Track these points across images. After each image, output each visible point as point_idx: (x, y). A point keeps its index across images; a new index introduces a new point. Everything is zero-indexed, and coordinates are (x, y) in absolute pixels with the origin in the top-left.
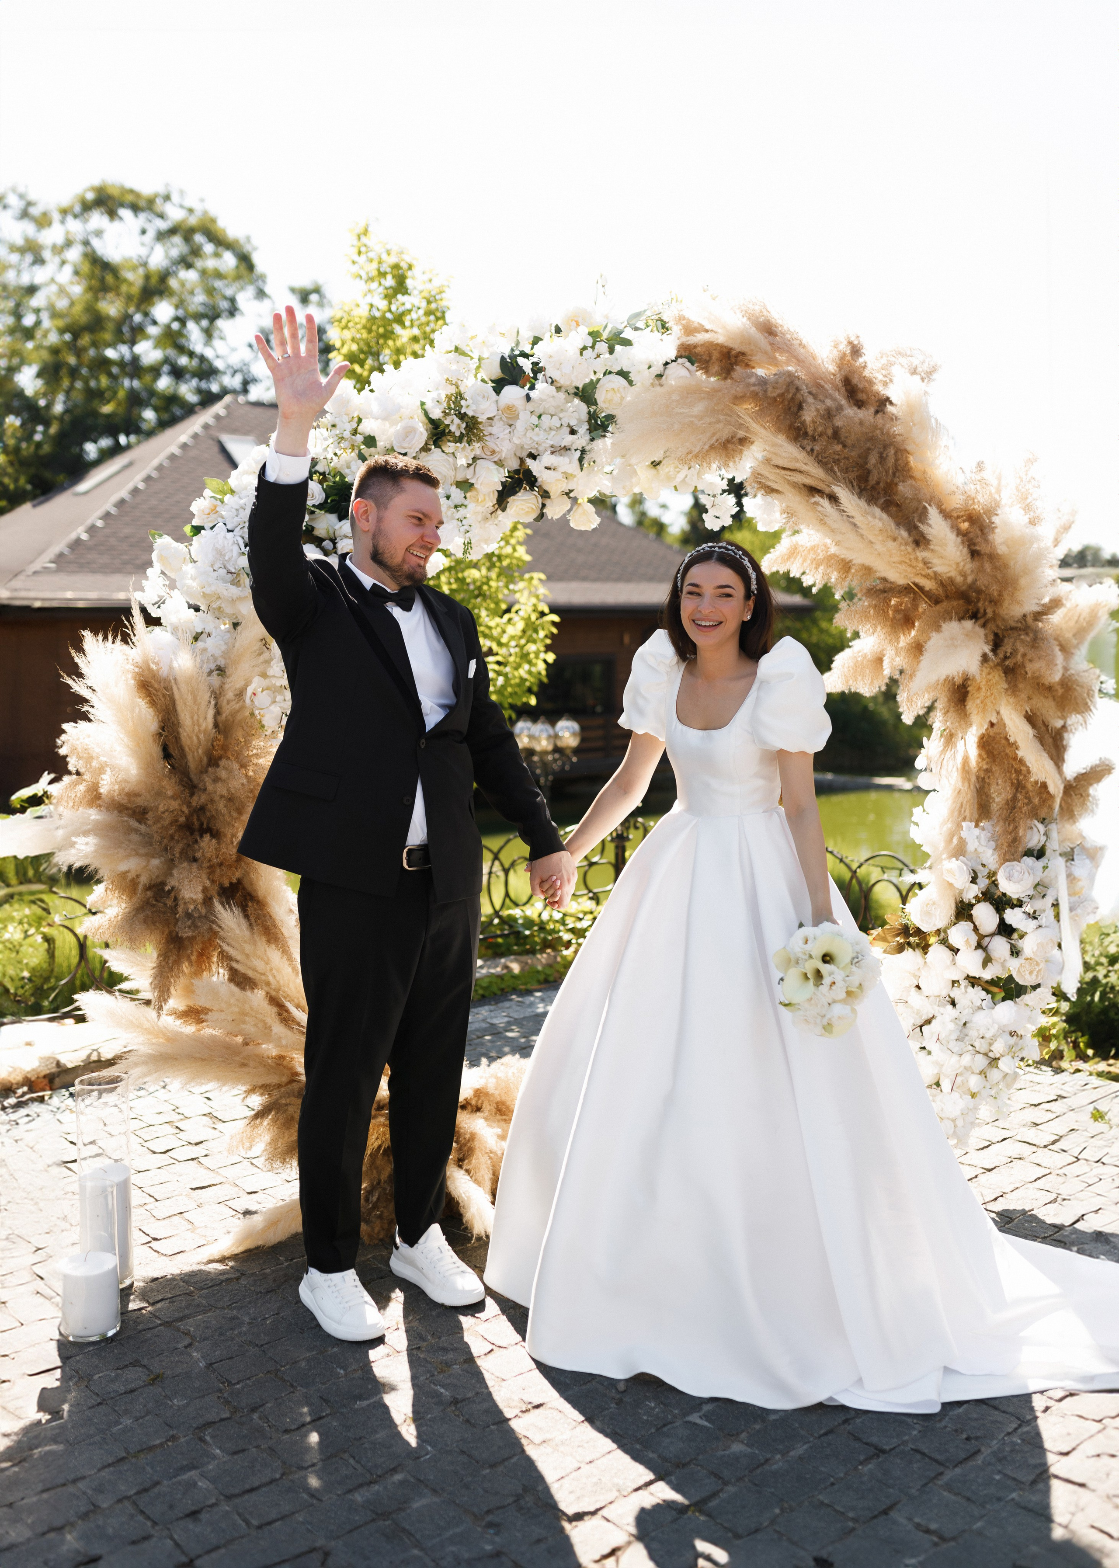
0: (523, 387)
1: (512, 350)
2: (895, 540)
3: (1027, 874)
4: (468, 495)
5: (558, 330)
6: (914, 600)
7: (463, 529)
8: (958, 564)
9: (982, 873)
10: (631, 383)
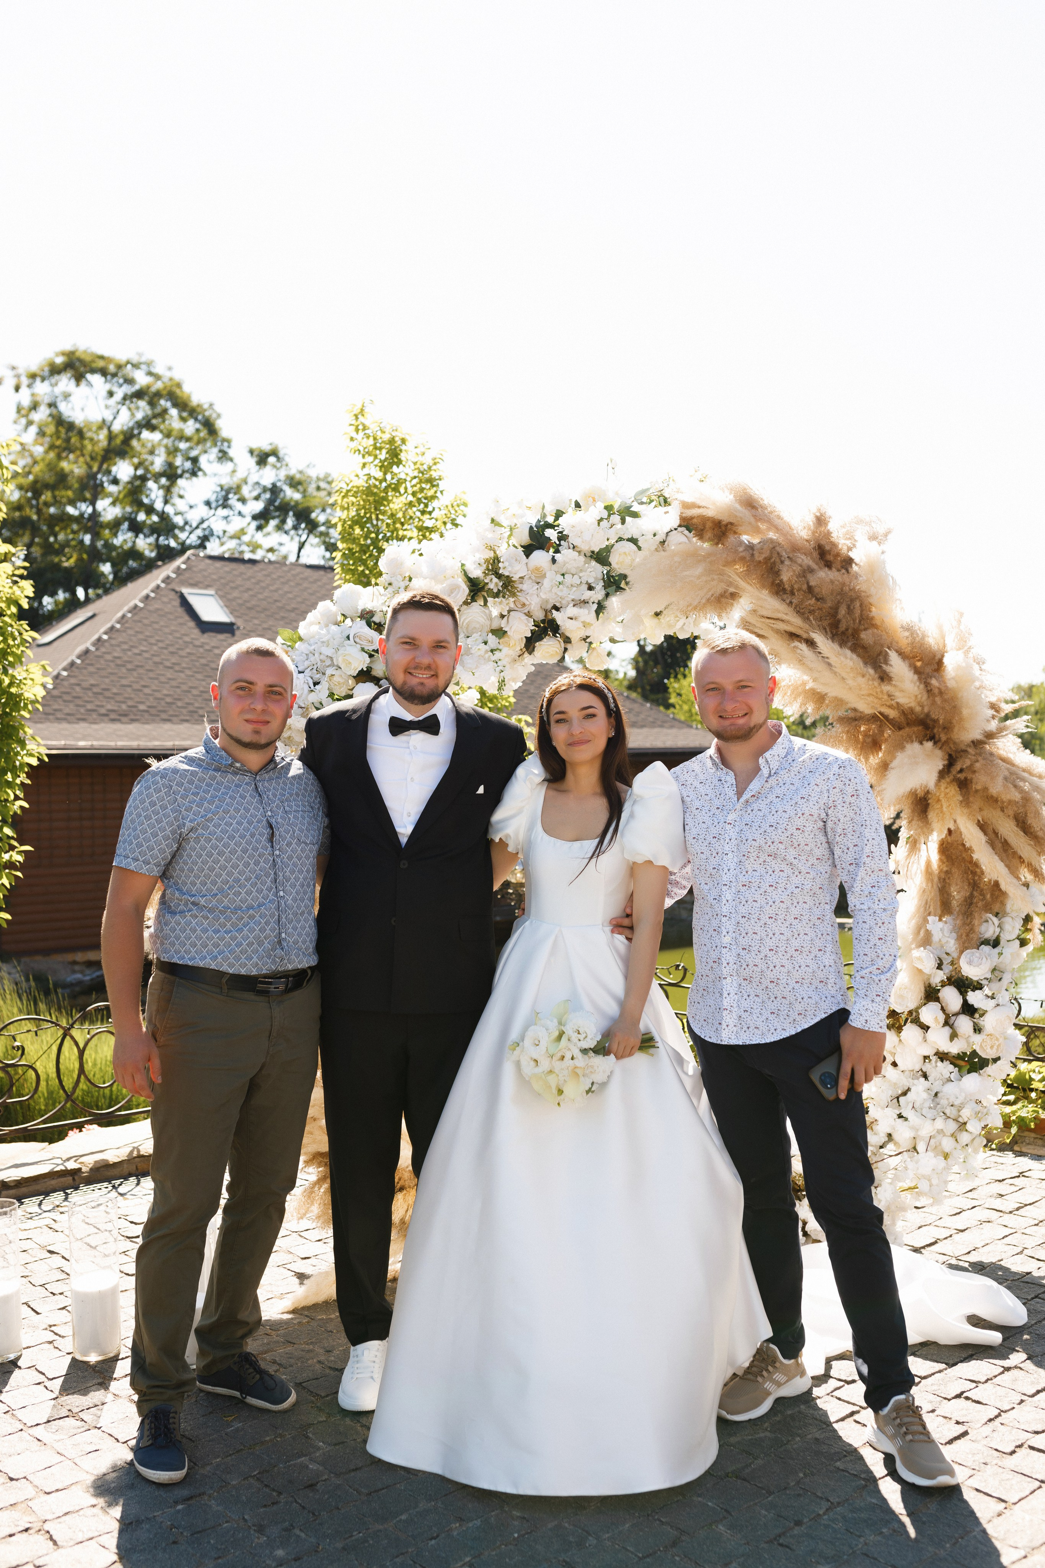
0: (548, 552)
1: (539, 521)
2: (863, 676)
3: (984, 959)
4: (501, 641)
5: (578, 505)
6: (880, 726)
7: (498, 669)
8: (916, 696)
9: (947, 960)
10: (639, 548)
